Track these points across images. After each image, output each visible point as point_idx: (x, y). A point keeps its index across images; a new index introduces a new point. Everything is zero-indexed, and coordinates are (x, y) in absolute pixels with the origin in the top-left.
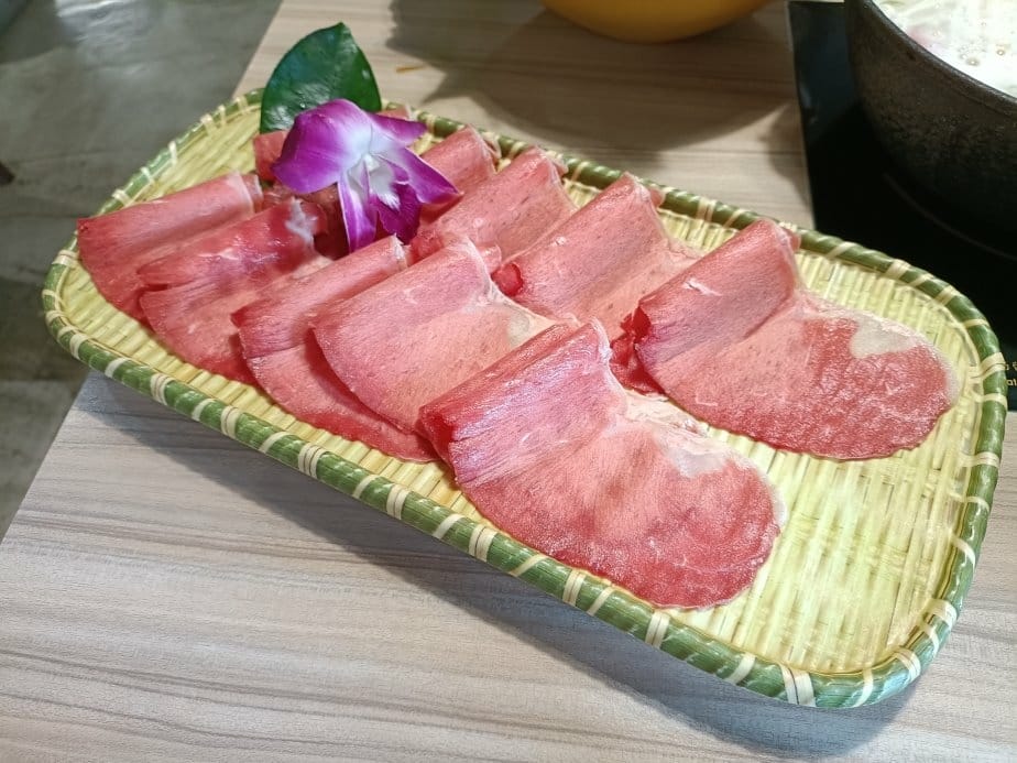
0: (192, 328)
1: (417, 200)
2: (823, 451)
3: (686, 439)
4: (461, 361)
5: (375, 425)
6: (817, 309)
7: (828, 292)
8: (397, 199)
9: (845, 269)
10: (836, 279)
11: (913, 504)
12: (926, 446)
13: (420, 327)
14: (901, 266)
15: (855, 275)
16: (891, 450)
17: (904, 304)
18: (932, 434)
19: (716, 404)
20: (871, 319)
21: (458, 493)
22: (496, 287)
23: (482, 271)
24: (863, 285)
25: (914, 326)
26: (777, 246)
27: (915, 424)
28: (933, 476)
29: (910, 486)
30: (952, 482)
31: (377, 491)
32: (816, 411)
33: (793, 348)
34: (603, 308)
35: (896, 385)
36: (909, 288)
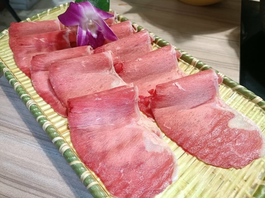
0: (24, 58)
1: (103, 37)
2: (202, 158)
3: (154, 137)
4: (92, 89)
5: (57, 101)
6: (221, 106)
7: (228, 102)
8: (97, 36)
9: (237, 95)
10: (233, 98)
11: (229, 191)
12: (244, 170)
13: (84, 74)
14: (259, 99)
15: (241, 98)
16: (229, 166)
17: (256, 113)
18: (248, 166)
19: (170, 128)
20: (241, 115)
21: (68, 131)
22: (114, 69)
23: (111, 62)
24: (242, 102)
25: (256, 122)
26: (212, 79)
27: (243, 160)
28: (242, 182)
29: (231, 183)
30: (249, 188)
31: (41, 121)
32: (206, 142)
33: (207, 117)
34: (147, 85)
35: (240, 142)
36: (260, 108)
